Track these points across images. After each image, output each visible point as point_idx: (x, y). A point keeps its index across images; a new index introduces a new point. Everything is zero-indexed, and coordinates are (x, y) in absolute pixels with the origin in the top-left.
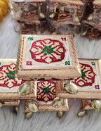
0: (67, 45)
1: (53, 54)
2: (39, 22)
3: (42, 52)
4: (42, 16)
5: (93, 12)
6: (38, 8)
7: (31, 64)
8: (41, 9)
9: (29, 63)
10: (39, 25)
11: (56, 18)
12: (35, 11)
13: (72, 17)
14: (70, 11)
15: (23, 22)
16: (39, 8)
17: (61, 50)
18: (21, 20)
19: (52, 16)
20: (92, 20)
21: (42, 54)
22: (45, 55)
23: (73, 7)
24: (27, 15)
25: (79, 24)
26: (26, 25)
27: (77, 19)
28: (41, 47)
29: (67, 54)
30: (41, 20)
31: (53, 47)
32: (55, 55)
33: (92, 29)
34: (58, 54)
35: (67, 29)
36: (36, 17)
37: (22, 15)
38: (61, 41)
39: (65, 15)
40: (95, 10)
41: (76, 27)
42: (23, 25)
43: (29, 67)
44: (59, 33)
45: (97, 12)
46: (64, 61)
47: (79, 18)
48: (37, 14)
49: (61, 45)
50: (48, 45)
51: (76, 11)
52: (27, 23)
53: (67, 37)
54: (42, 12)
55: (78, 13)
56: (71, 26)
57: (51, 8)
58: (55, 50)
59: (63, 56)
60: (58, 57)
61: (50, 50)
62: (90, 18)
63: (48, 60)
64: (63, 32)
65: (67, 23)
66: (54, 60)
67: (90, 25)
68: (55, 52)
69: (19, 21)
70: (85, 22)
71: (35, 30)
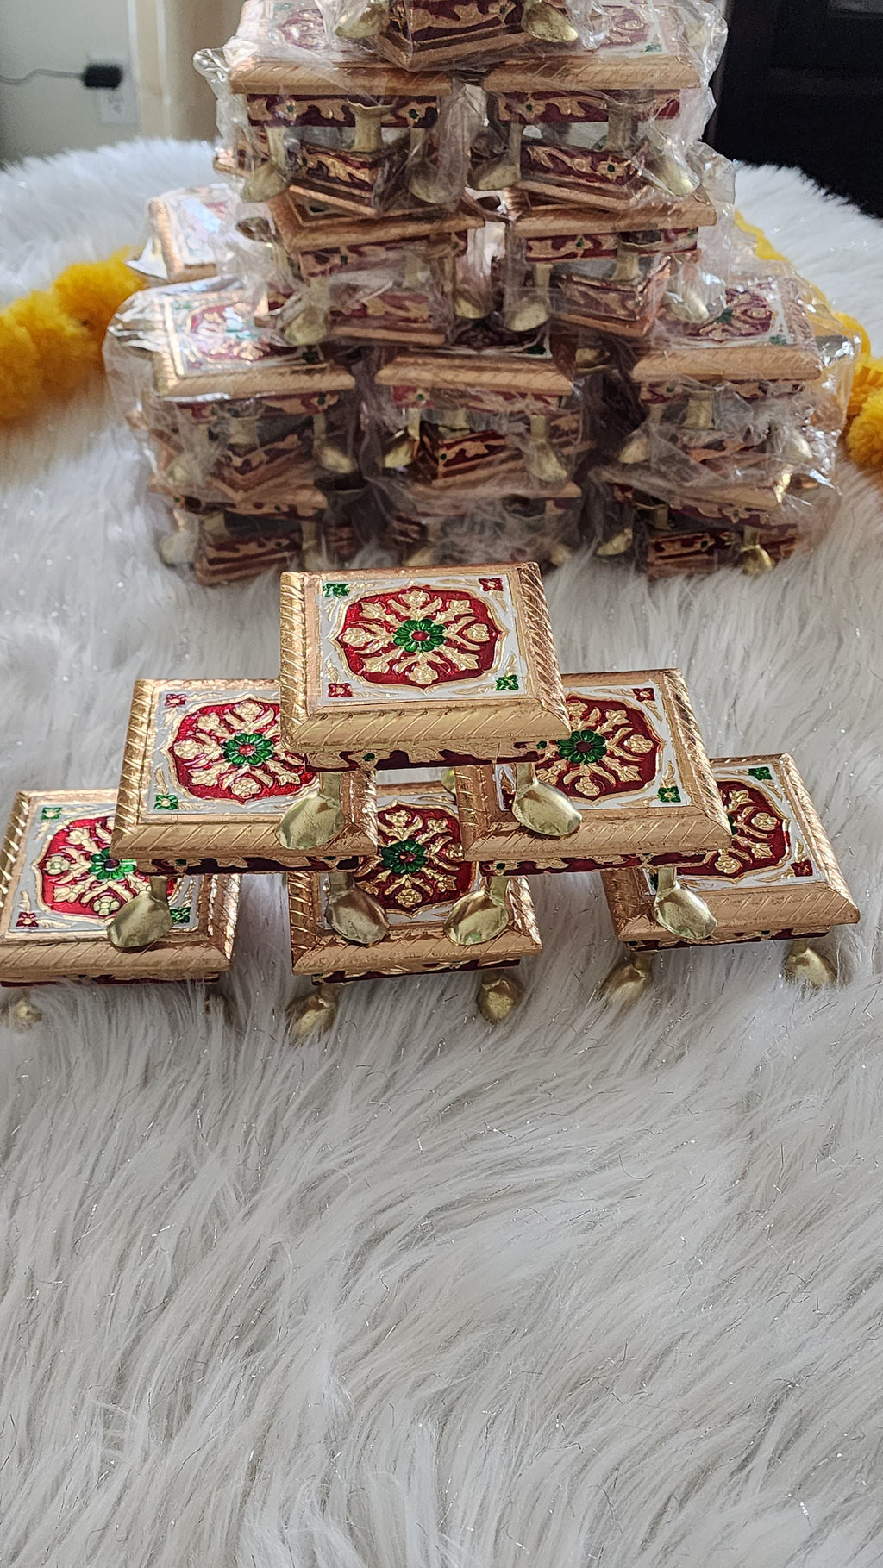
0: (507, 609)
1: (443, 648)
2: (319, 499)
3: (392, 646)
4: (337, 461)
5: (644, 416)
6: (309, 423)
7: (348, 694)
8: (331, 427)
9: (340, 690)
10: (319, 516)
11: (422, 469)
12: (292, 440)
13: (518, 455)
14: (504, 427)
15: (212, 508)
16: (320, 424)
17: (479, 633)
18: (205, 499)
19: (398, 459)
20: (642, 466)
21: (398, 653)
22: (408, 654)
23: (519, 405)
24: (246, 468)
25: (573, 490)
26: (232, 520)
27: (552, 467)
28: (385, 624)
29: (505, 649)
30: (331, 484)
31: (441, 618)
32: (452, 654)
33: (662, 513)
34: (462, 650)
35: (500, 526)
36: (299, 474)
37: (218, 470)
38: (479, 593)
39: (473, 448)
40: (657, 410)
41: (552, 510)
42: (216, 523)
43: (345, 704)
44: (450, 558)
45: (666, 417)
46: (491, 677)
47: (565, 461)
48: (308, 454)
49: (480, 612)
50: (418, 615)
51: (539, 422)
52: (246, 509)
53: (507, 575)
54: (339, 443)
55: (554, 432)
56: (523, 505)
57: (390, 416)
58: (450, 633)
59: (486, 655)
60: (466, 662)
61: (429, 634)
62: (633, 452)
63: (423, 674)
64: (478, 549)
65: (493, 491)
66: (447, 673)
67: (642, 497)
68: (450, 643)
69: (191, 504)
70: (608, 474)
71: (296, 547)
